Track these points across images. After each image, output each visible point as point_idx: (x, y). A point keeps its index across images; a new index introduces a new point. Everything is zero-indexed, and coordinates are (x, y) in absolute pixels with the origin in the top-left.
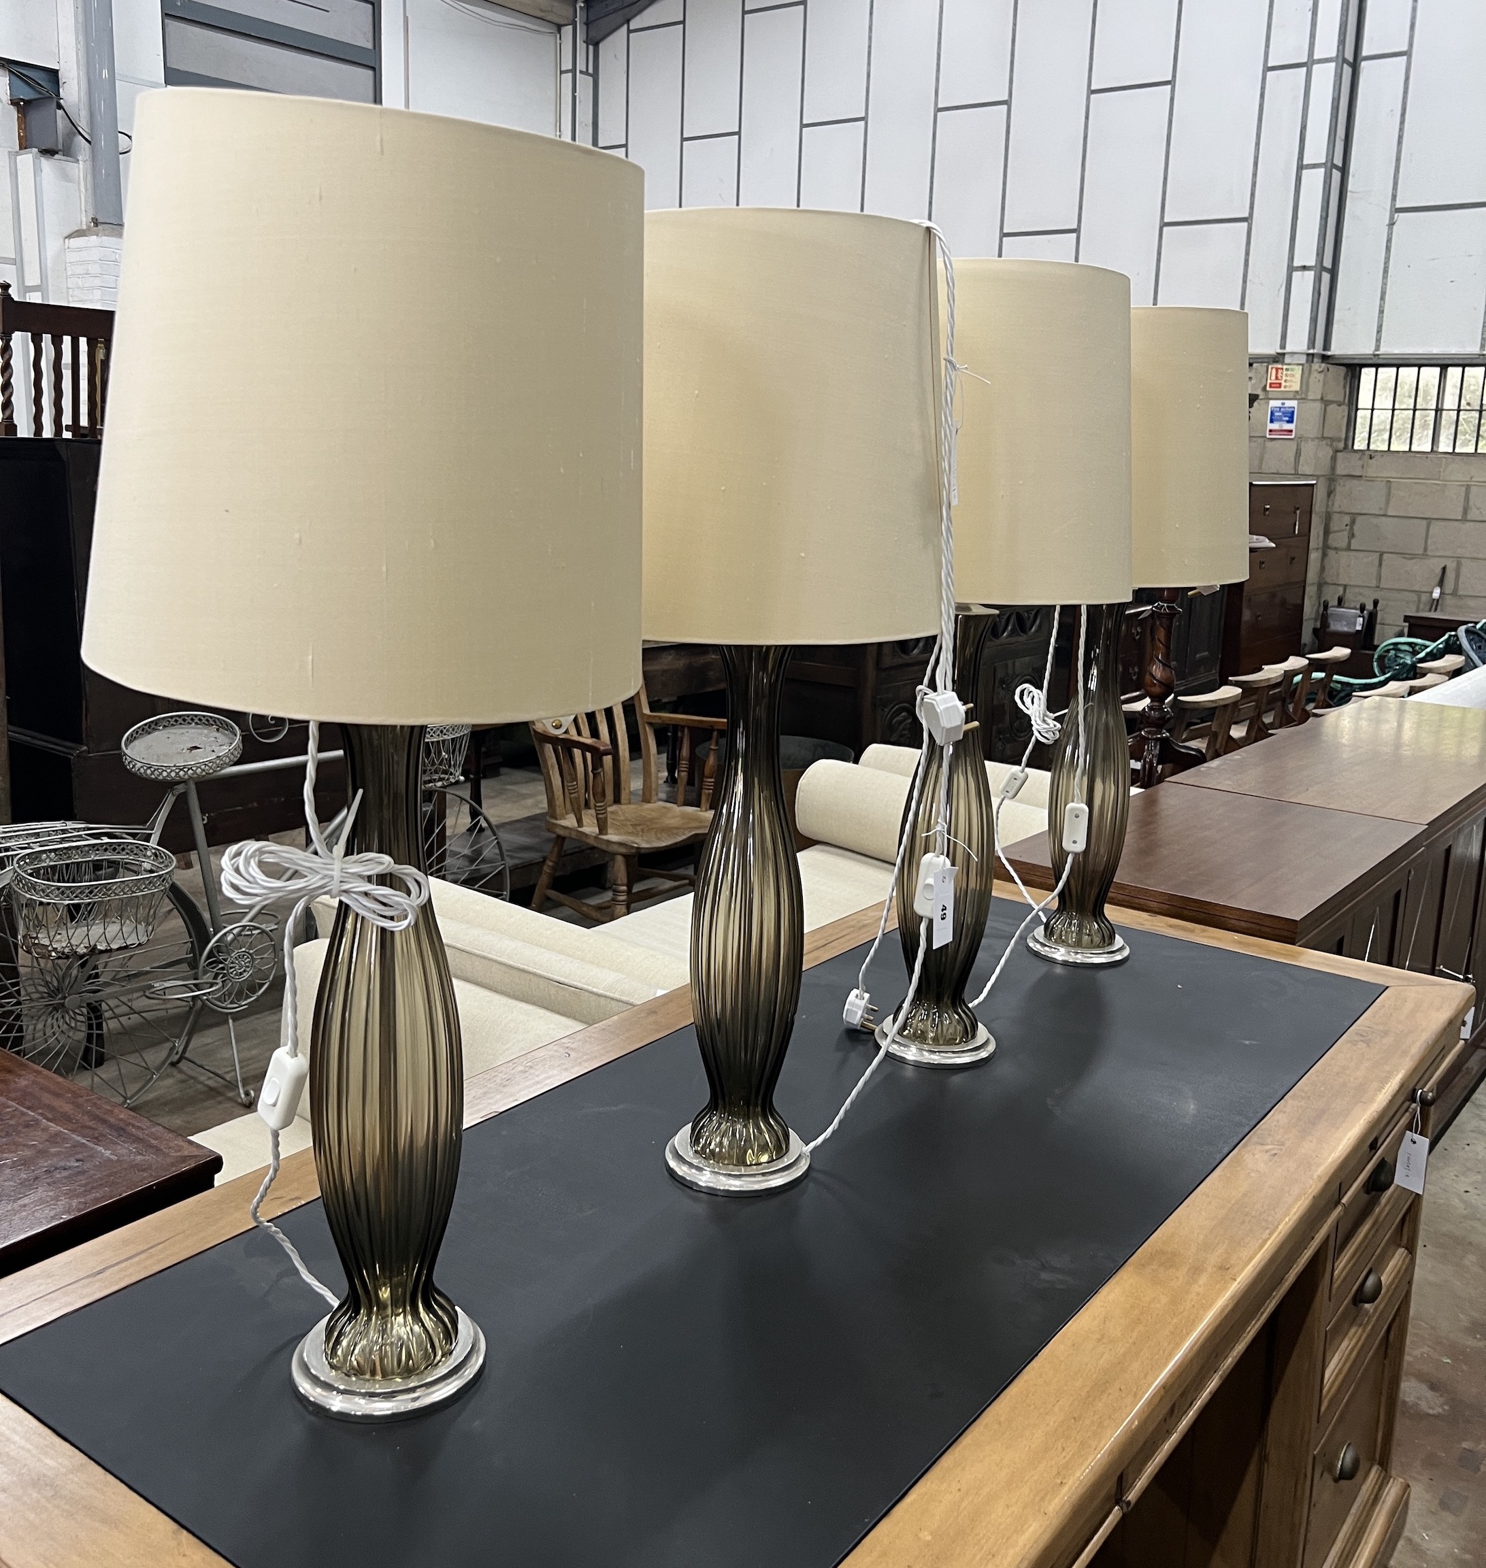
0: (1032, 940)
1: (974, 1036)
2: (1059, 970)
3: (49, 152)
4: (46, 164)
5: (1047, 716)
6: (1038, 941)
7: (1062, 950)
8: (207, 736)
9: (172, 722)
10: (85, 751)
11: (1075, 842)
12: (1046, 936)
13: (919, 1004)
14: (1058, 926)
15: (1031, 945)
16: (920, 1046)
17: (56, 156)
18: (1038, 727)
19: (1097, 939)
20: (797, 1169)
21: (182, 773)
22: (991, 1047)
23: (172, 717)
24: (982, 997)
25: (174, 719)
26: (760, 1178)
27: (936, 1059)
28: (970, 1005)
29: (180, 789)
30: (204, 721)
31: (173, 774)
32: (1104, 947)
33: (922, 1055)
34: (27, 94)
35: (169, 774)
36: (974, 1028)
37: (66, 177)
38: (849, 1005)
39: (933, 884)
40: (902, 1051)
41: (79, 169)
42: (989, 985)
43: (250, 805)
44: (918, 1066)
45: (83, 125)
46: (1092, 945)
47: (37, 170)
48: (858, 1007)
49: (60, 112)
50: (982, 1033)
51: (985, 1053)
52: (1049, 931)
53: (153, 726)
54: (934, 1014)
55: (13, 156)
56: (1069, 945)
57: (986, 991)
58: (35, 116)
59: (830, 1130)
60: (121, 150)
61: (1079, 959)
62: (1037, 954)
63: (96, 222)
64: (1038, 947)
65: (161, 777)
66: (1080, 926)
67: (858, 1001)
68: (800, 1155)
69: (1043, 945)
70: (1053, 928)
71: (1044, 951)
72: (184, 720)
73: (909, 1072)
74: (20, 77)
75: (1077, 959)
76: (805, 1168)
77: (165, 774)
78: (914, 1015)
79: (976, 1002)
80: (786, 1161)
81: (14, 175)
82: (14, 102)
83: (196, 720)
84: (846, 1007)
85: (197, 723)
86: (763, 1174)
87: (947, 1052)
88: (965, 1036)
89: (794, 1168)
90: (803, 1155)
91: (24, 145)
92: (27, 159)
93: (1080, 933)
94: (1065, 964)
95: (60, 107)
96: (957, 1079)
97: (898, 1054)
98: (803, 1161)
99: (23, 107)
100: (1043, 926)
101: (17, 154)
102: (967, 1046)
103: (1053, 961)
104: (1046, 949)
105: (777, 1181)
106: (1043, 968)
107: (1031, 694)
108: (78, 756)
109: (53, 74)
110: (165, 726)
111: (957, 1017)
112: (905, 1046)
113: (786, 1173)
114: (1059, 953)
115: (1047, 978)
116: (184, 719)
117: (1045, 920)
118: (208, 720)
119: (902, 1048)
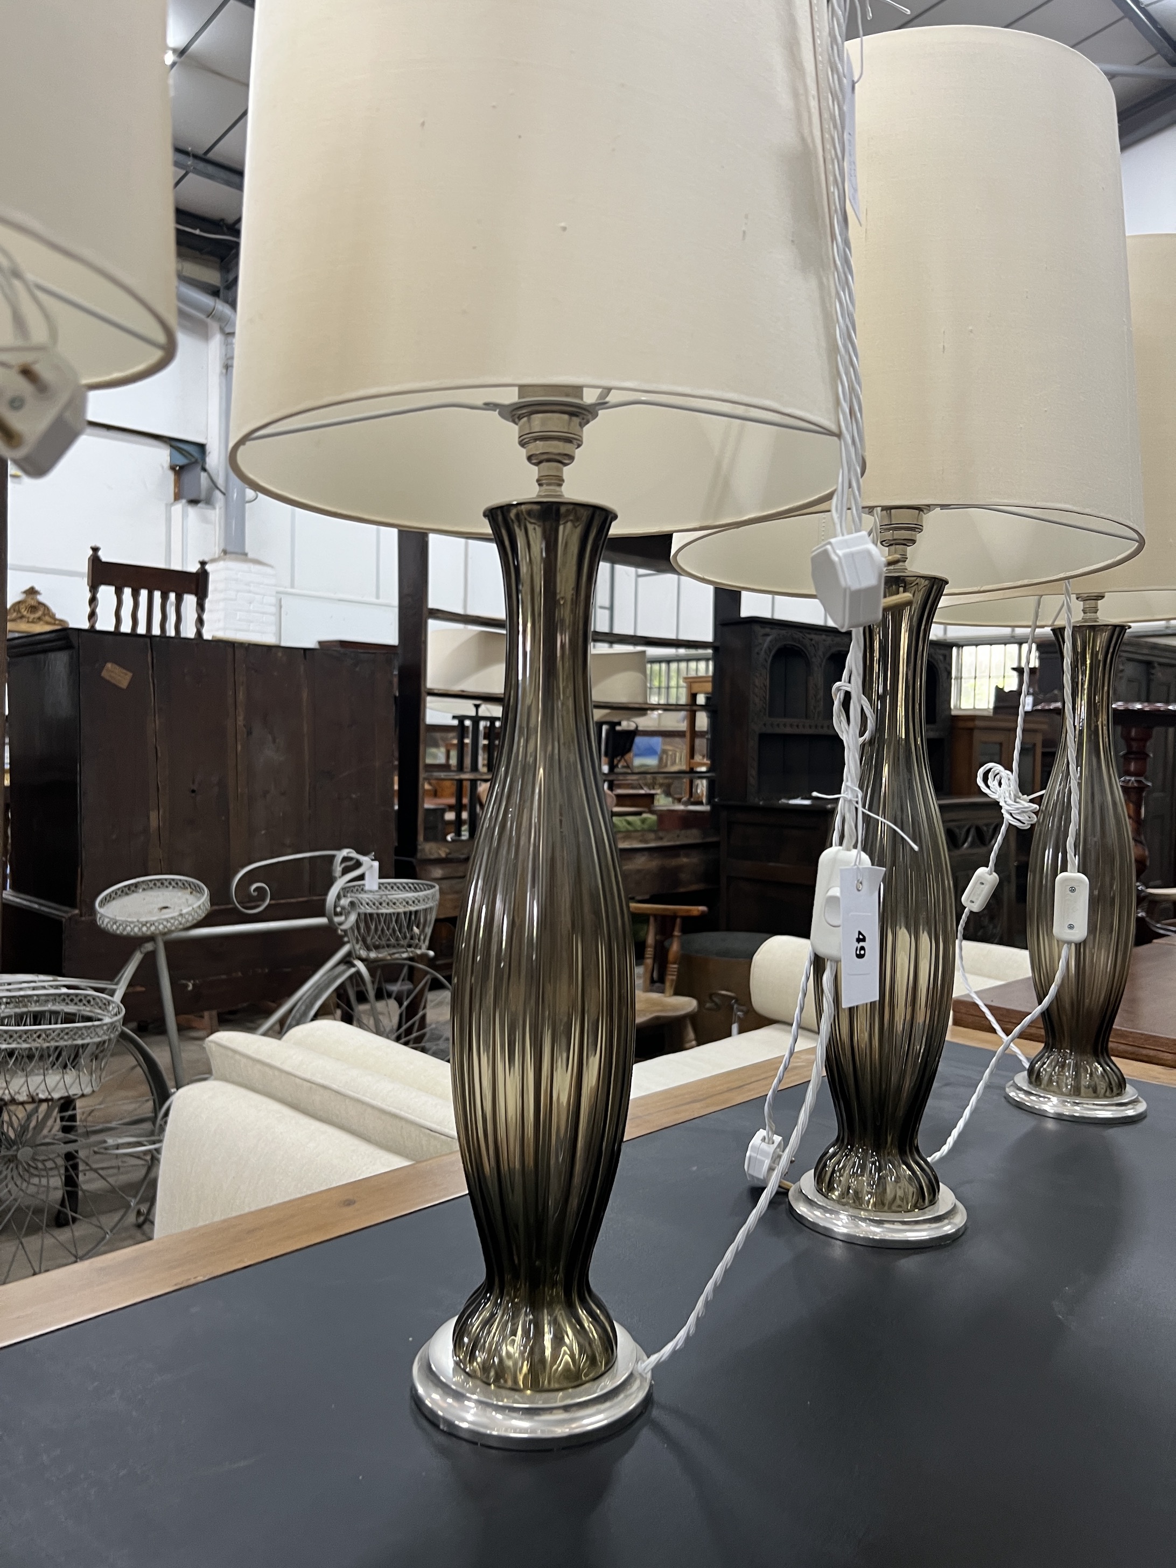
0: (1012, 1088)
1: (933, 1202)
2: (1050, 1125)
3: (194, 502)
4: (192, 511)
5: (1019, 798)
6: (1020, 1089)
7: (1054, 1100)
8: (179, 898)
9: (151, 885)
10: (77, 915)
11: (1071, 927)
12: (1030, 1082)
13: (851, 1150)
14: (1046, 1068)
15: (1012, 1094)
16: (853, 1212)
17: (200, 505)
18: (1009, 808)
19: (1102, 1086)
20: (626, 1397)
21: (144, 929)
22: (960, 1219)
23: (151, 881)
24: (945, 1149)
25: (153, 882)
26: (561, 1416)
27: (877, 1232)
28: (929, 1159)
29: (149, 947)
30: (180, 884)
31: (136, 930)
32: (1113, 1097)
33: (857, 1226)
34: (182, 461)
35: (132, 929)
36: (934, 1190)
37: (205, 520)
38: (752, 1151)
39: (838, 894)
40: (826, 1219)
41: (215, 514)
42: (955, 1133)
43: (234, 975)
44: (850, 1242)
45: (220, 482)
46: (1094, 1092)
47: (185, 515)
48: (764, 1153)
49: (203, 475)
50: (946, 1197)
51: (949, 1227)
52: (1034, 1077)
53: (133, 888)
54: (873, 1163)
55: (169, 506)
56: (1062, 1094)
57: (951, 1141)
58: (187, 477)
59: (682, 1334)
60: (247, 499)
61: (1078, 1111)
62: (1019, 1106)
63: (225, 552)
64: (1020, 1097)
65: (125, 933)
66: (1077, 1067)
67: (764, 1146)
68: (631, 1375)
69: (1028, 1093)
70: (1039, 1072)
71: (1030, 1101)
72: (162, 884)
73: (838, 1251)
74: (180, 450)
75: (1076, 1111)
76: (641, 1395)
77: (129, 929)
78: (844, 1167)
79: (937, 1155)
80: (607, 1384)
81: (169, 520)
82: (172, 468)
83: (173, 883)
84: (748, 1154)
85: (174, 887)
86: (566, 1408)
87: (893, 1222)
88: (920, 1201)
89: (622, 1396)
90: (635, 1373)
91: (177, 497)
92: (178, 508)
93: (1077, 1077)
94: (1059, 1118)
95: (204, 470)
96: (909, 1264)
97: (822, 1223)
98: (637, 1384)
99: (178, 471)
100: (1026, 1073)
101: (172, 504)
102: (924, 1214)
103: (1042, 1115)
104: (1033, 1098)
105: (594, 1420)
106: (1027, 1124)
107: (998, 777)
108: (70, 919)
109: (202, 447)
110: (144, 889)
111: (909, 1172)
112: (831, 1212)
113: (608, 1404)
114: (1050, 1104)
115: (1036, 1135)
116: (162, 882)
117: (1027, 1065)
118: (183, 884)
119: (828, 1215)
